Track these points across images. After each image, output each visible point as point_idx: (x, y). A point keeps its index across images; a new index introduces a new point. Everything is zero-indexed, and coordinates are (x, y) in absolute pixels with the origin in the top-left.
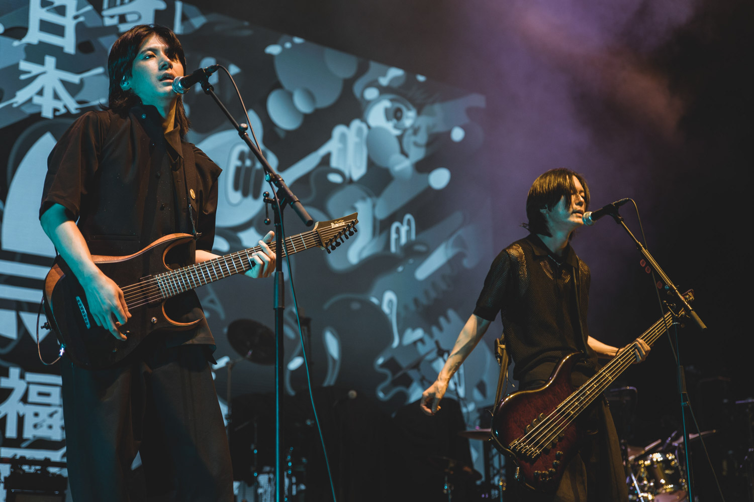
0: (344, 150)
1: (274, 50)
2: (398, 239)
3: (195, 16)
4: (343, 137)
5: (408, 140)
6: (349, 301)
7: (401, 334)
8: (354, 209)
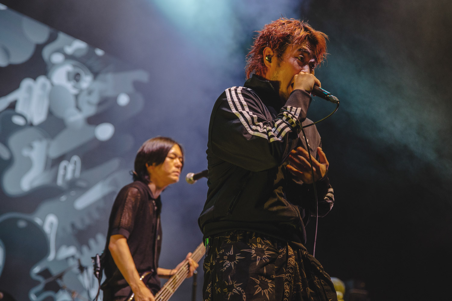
0: (29, 100)
2: (64, 175)
4: (30, 90)
5: (83, 98)
6: (16, 220)
7: (57, 249)
8: (31, 147)
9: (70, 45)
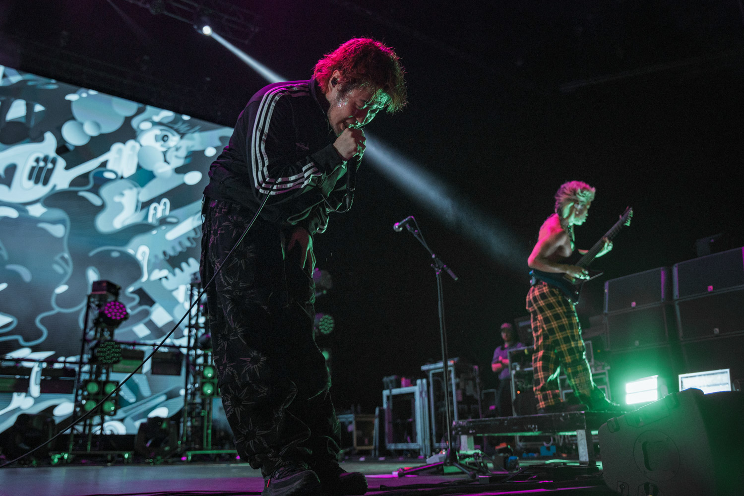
0: (119, 159)
1: (71, 97)
2: (155, 215)
3: (13, 75)
4: (120, 151)
5: (170, 156)
6: (110, 251)
7: (150, 273)
8: (122, 194)
9: (157, 114)
